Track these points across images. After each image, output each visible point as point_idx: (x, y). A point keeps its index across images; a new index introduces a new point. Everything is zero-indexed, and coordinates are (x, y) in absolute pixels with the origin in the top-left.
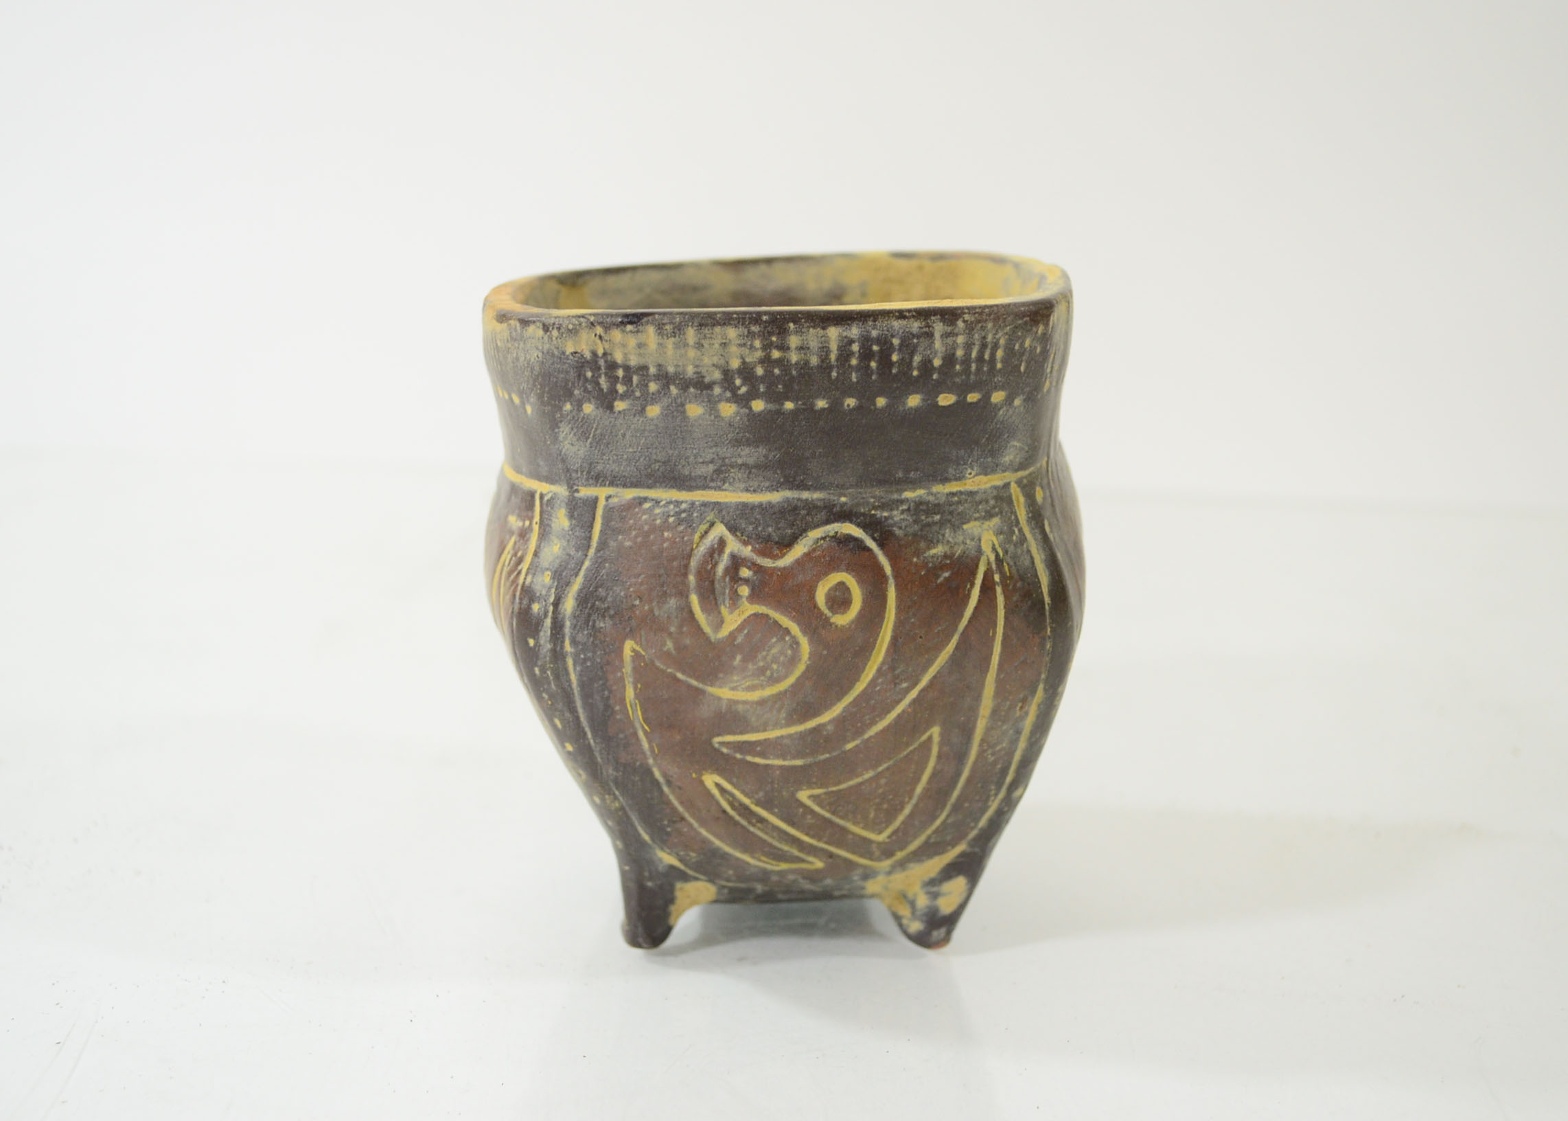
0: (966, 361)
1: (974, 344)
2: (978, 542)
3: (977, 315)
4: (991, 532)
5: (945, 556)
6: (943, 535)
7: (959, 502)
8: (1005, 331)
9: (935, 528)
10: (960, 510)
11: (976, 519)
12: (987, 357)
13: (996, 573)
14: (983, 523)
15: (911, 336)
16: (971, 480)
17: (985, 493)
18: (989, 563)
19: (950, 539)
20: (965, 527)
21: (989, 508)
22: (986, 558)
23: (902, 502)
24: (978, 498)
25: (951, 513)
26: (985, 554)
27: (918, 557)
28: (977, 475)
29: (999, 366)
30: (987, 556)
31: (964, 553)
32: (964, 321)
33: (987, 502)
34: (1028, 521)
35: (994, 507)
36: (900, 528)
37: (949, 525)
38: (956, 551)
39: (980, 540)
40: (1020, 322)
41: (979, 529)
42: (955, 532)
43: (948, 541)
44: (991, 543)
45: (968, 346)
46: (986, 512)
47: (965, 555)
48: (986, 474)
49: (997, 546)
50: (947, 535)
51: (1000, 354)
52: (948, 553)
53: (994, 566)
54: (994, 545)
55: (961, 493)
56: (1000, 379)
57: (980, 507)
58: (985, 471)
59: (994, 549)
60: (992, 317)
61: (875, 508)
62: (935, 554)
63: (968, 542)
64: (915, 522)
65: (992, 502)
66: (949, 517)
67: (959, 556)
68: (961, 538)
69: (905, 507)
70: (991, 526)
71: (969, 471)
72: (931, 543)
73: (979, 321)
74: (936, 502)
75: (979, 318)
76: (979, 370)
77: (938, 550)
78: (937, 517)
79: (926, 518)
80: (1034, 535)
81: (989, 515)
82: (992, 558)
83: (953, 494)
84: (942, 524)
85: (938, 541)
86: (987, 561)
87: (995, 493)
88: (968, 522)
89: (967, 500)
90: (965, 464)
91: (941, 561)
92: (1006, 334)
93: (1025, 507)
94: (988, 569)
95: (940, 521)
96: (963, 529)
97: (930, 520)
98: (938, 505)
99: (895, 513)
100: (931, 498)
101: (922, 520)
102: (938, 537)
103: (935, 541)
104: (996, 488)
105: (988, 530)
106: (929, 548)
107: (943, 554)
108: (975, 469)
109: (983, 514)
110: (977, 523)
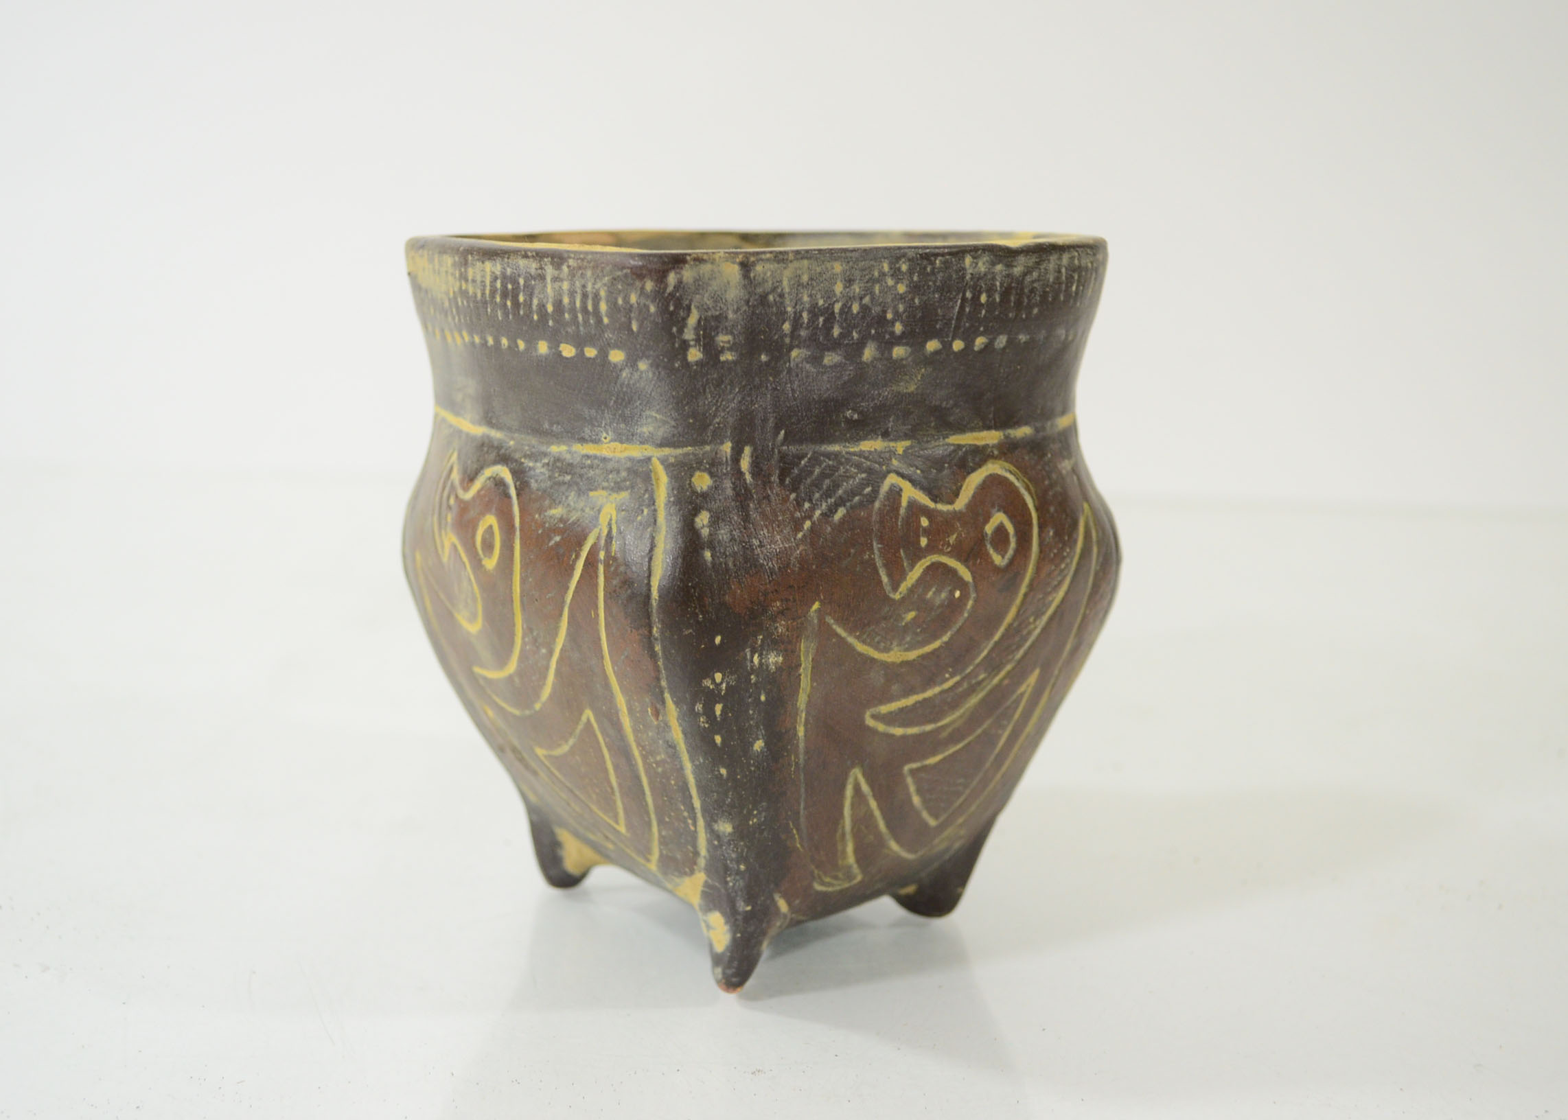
0: (573, 310)
1: (576, 292)
2: (597, 513)
3: (579, 261)
4: (614, 505)
5: (561, 520)
6: (567, 497)
7: (591, 467)
8: (604, 282)
9: (563, 488)
10: (590, 475)
11: (603, 489)
12: (590, 308)
13: (603, 550)
14: (610, 495)
15: (530, 278)
16: (607, 445)
17: (618, 462)
18: (598, 538)
19: (572, 504)
20: (591, 494)
21: (619, 480)
22: (598, 532)
23: (545, 454)
24: (610, 466)
25: (581, 476)
26: (600, 527)
27: (540, 515)
28: (612, 441)
29: (606, 320)
30: (601, 530)
31: (578, 520)
32: (569, 267)
33: (618, 472)
34: (666, 505)
35: (625, 480)
36: (536, 481)
37: (576, 488)
38: (572, 517)
39: (599, 511)
40: (619, 273)
41: (605, 500)
42: (579, 495)
43: (568, 505)
44: (609, 516)
45: (572, 294)
46: (616, 483)
47: (579, 523)
48: (622, 442)
49: (613, 522)
50: (570, 498)
51: (603, 307)
52: (565, 516)
53: (602, 542)
54: (611, 520)
55: (596, 457)
56: (611, 336)
57: (610, 476)
58: (621, 438)
59: (610, 525)
60: (591, 265)
61: (525, 456)
62: (554, 515)
63: (587, 510)
64: (550, 478)
65: (624, 474)
66: (579, 480)
67: (573, 522)
68: (582, 504)
69: (546, 461)
70: (618, 500)
71: (605, 435)
72: (554, 503)
73: (580, 268)
74: (571, 461)
75: (581, 264)
76: (586, 322)
77: (557, 512)
78: (568, 478)
79: (560, 475)
80: (668, 521)
81: (618, 487)
82: (605, 532)
83: (588, 457)
84: (570, 485)
85: (560, 502)
86: (597, 535)
87: (629, 464)
88: (595, 489)
89: (599, 466)
90: (599, 426)
91: (556, 523)
92: (605, 285)
93: (667, 489)
94: (595, 543)
95: (569, 482)
96: (588, 495)
97: (561, 478)
98: (571, 465)
99: (539, 465)
100: (568, 457)
101: (556, 478)
102: (562, 498)
103: (557, 502)
104: (630, 459)
105: (612, 503)
106: (550, 508)
107: (559, 516)
108: (610, 433)
109: (612, 484)
110: (604, 493)
